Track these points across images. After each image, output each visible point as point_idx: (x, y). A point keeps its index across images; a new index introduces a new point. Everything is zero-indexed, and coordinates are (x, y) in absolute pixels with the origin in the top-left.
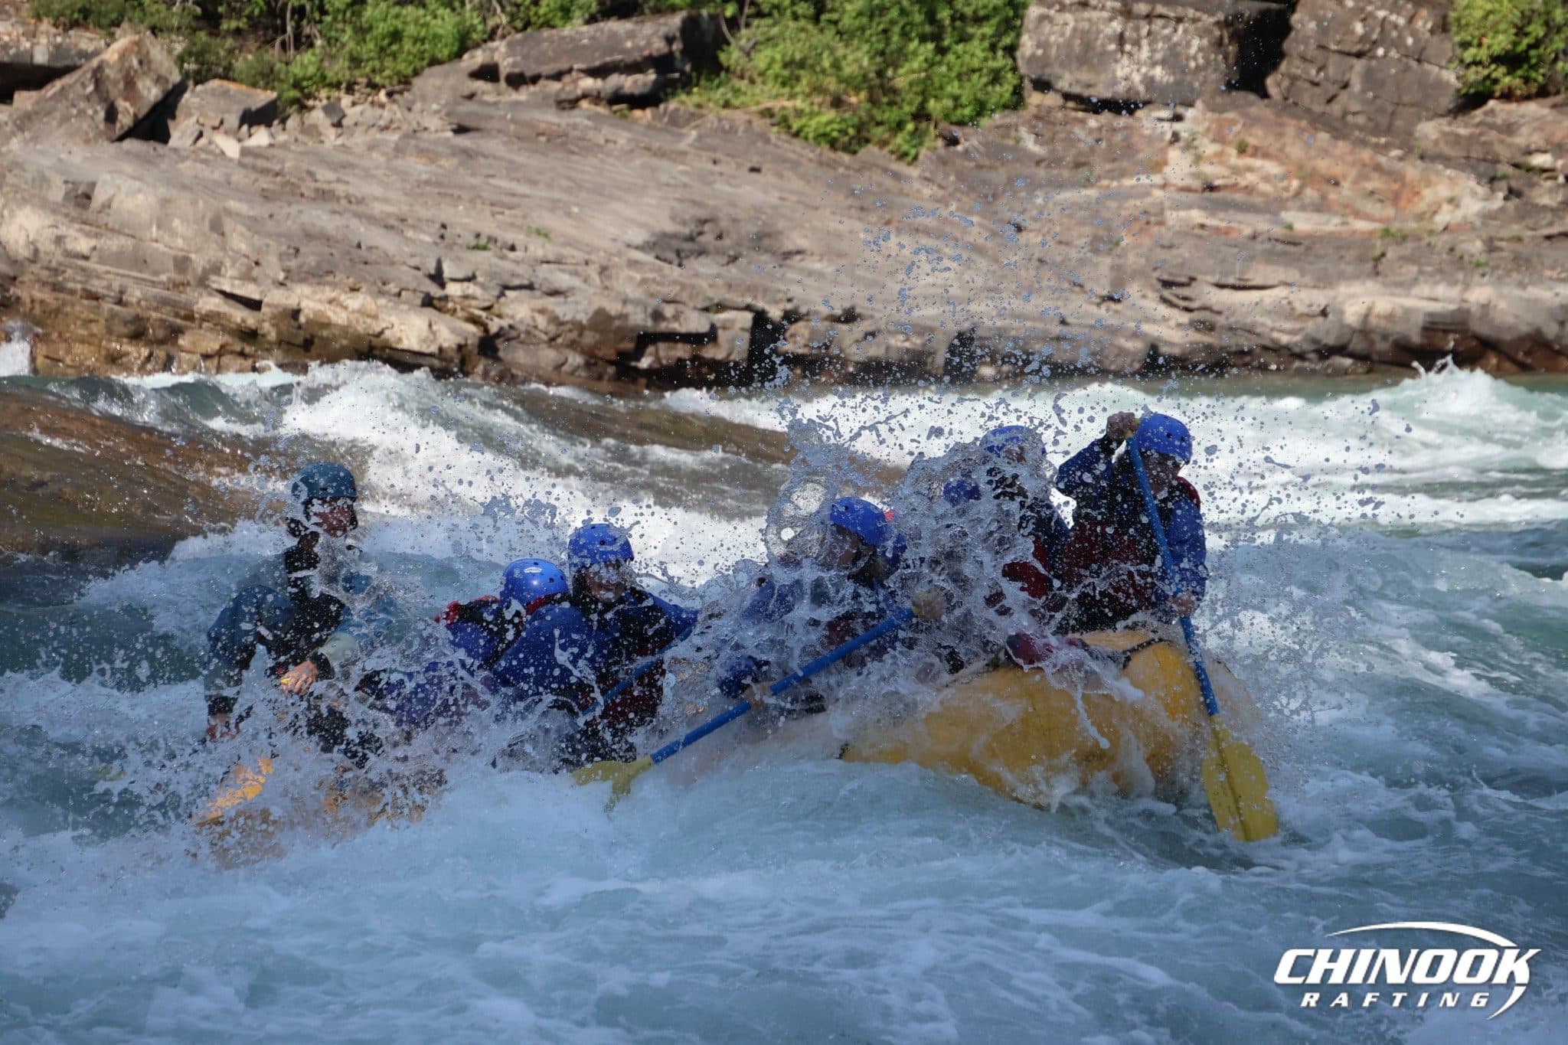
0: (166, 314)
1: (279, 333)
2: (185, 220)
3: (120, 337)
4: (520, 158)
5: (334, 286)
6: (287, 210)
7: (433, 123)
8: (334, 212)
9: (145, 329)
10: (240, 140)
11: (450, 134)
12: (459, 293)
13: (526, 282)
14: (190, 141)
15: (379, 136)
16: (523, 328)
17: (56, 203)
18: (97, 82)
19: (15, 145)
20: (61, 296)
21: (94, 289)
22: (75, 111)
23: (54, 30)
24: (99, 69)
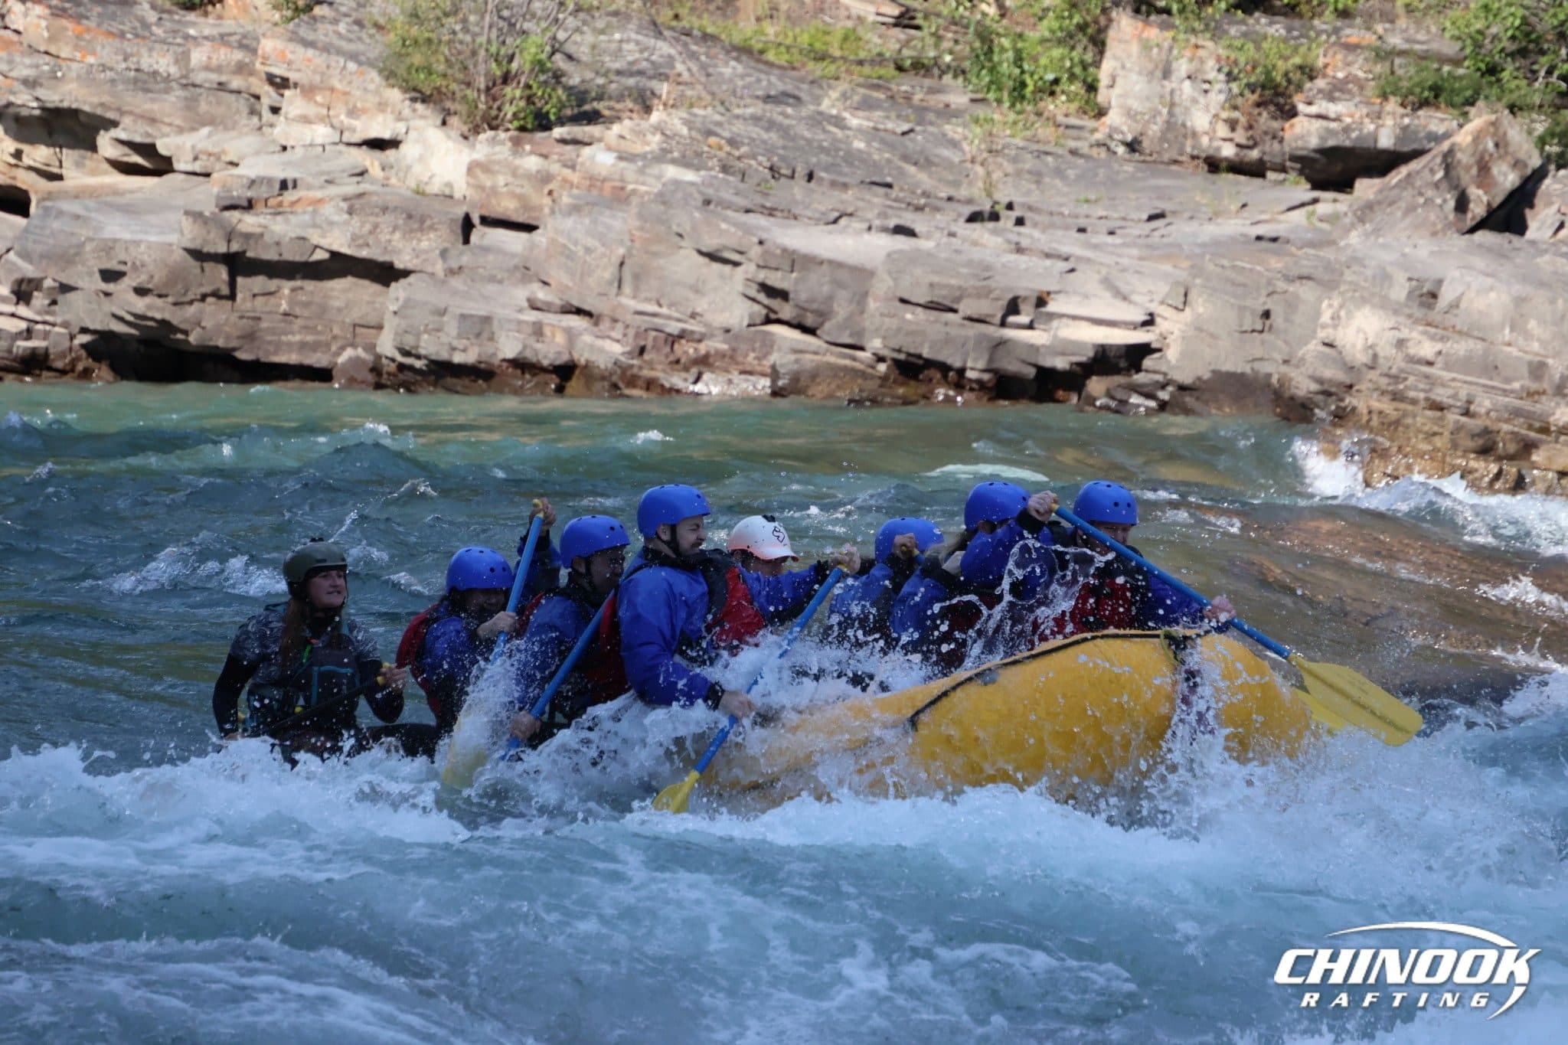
0: (1518, 427)
2: (1542, 321)
3: (1465, 451)
9: (1495, 443)
14: (1550, 232)
17: (1398, 303)
18: (1448, 168)
19: (1354, 238)
20: (1402, 406)
21: (1438, 399)
22: (1421, 200)
23: (1401, 110)
24: (1450, 152)
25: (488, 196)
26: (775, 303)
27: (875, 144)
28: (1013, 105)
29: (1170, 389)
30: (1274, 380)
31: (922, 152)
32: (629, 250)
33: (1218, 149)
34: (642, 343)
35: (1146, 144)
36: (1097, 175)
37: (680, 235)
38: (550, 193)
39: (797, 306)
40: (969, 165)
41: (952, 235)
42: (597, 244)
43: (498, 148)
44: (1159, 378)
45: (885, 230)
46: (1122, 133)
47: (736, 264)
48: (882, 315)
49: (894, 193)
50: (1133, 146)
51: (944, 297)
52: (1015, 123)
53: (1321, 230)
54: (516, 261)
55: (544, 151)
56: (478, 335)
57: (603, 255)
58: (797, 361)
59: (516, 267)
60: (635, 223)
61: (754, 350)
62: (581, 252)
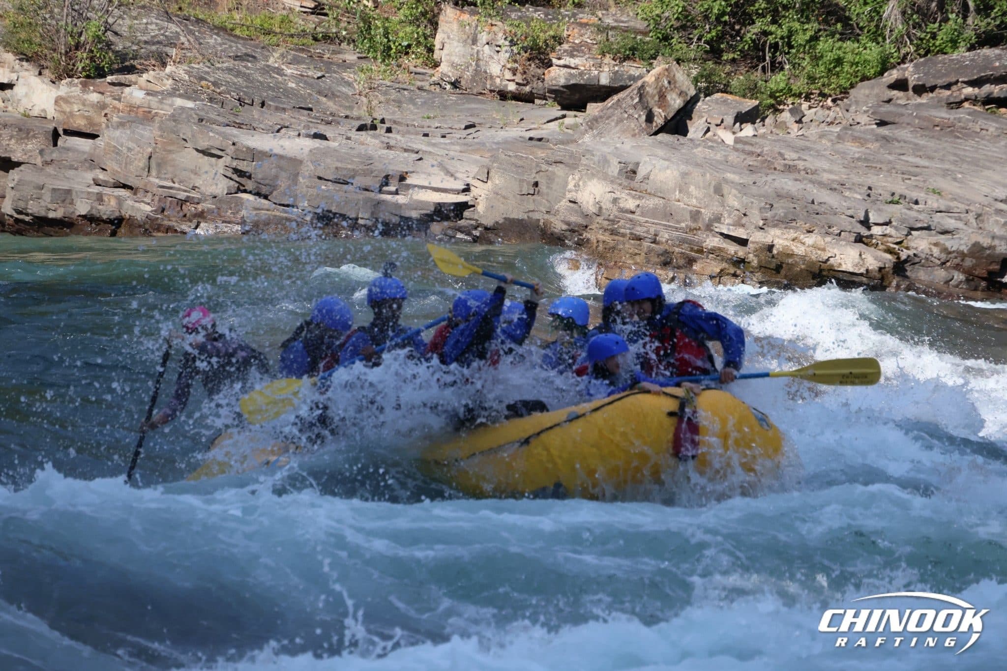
0: (685, 249)
1: (759, 261)
2: (698, 187)
3: (654, 264)
4: (922, 142)
5: (796, 229)
6: (764, 179)
7: (863, 119)
8: (796, 180)
9: (672, 259)
10: (734, 133)
11: (875, 126)
12: (880, 233)
13: (926, 225)
14: (701, 134)
15: (826, 129)
16: (923, 256)
17: (613, 177)
18: (641, 97)
19: (587, 138)
20: (616, 238)
21: (638, 233)
22: (626, 116)
23: (613, 62)
24: (643, 86)
25: (68, 117)
26: (243, 180)
27: (301, 85)
28: (384, 61)
29: (480, 229)
30: (541, 224)
31: (330, 88)
32: (154, 149)
33: (506, 86)
34: (163, 205)
35: (463, 83)
36: (434, 102)
37: (185, 140)
38: (106, 115)
39: (256, 182)
40: (357, 96)
41: (348, 138)
42: (135, 146)
43: (73, 89)
44: (473, 222)
45: (308, 136)
46: (449, 77)
47: (220, 157)
48: (307, 187)
49: (313, 114)
50: (455, 84)
51: (344, 176)
52: (385, 71)
53: (567, 133)
54: (85, 156)
55: (101, 90)
56: (63, 201)
57: (139, 152)
58: (256, 215)
59: (86, 160)
60: (159, 133)
61: (231, 209)
62: (125, 150)
